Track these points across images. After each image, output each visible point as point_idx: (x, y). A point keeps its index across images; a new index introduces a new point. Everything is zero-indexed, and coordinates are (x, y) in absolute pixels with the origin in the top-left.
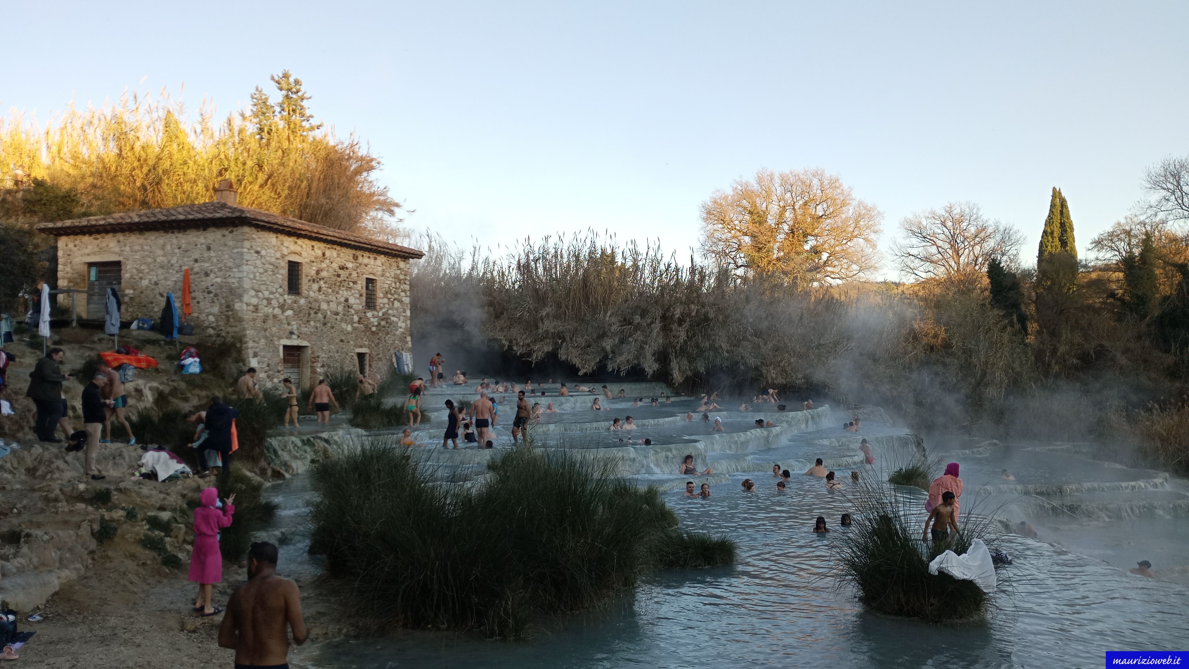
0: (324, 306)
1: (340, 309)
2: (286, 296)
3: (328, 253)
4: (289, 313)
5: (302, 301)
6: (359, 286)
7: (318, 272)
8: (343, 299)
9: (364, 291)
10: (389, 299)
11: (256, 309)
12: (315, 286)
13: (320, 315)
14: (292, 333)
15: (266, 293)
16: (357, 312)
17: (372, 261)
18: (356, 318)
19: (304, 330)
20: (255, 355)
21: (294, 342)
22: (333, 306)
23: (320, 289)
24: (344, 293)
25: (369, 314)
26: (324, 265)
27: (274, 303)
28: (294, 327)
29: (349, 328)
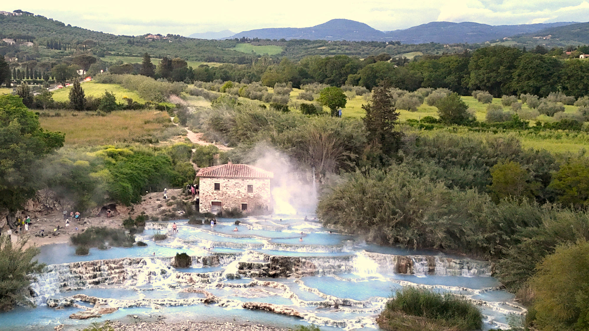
0: (228, 193)
1: (236, 193)
2: (214, 191)
3: (230, 180)
4: (216, 194)
5: (220, 192)
6: (244, 187)
7: (226, 185)
8: (237, 191)
9: (247, 189)
10: (259, 190)
11: (204, 194)
12: (225, 188)
13: (227, 195)
14: (215, 199)
15: (207, 191)
16: (243, 193)
17: (251, 180)
18: (243, 195)
19: (220, 198)
20: (201, 204)
21: (216, 201)
22: (233, 192)
23: (227, 189)
24: (237, 189)
25: (250, 194)
26: (228, 183)
27: (210, 192)
28: (217, 197)
29: (240, 197)
